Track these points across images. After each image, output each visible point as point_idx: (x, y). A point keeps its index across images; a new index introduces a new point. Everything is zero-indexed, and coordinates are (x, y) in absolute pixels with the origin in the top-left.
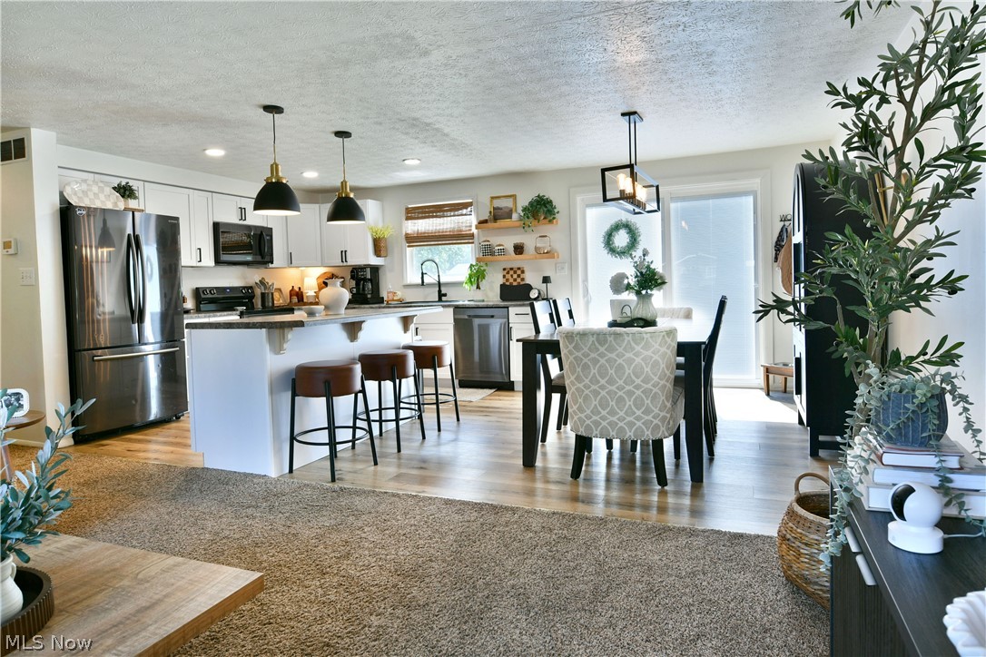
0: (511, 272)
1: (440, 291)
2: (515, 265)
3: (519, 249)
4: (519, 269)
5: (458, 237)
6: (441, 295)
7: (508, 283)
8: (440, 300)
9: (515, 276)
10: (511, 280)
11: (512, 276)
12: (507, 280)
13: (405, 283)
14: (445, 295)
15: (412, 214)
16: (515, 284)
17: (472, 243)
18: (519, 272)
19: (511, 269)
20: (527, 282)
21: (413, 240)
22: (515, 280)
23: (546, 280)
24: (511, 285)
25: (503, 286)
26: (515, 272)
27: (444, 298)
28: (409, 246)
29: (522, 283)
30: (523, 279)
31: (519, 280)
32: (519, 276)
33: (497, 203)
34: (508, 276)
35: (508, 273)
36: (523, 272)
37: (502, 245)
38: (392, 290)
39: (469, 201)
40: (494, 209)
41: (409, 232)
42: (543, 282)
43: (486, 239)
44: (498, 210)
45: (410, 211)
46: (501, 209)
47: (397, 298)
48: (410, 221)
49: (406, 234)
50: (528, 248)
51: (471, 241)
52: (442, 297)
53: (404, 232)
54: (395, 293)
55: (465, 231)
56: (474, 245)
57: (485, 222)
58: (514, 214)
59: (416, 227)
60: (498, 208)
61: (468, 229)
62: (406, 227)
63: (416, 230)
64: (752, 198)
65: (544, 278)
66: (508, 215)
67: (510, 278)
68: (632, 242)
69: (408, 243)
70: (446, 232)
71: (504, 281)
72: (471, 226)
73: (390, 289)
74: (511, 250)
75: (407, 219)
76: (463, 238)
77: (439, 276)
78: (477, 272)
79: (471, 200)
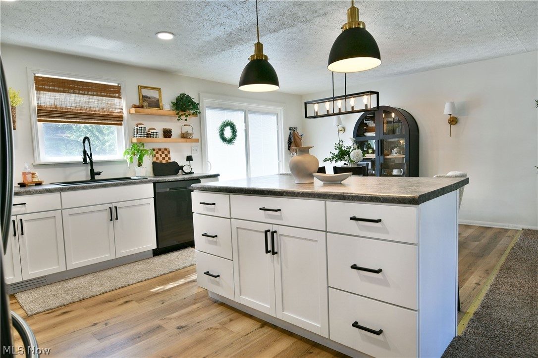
0: (160, 152)
1: (92, 170)
2: (163, 147)
3: (167, 134)
4: (166, 149)
5: (115, 119)
6: (93, 173)
7: (158, 161)
8: (93, 179)
9: (163, 156)
10: (161, 159)
11: (161, 155)
12: (157, 159)
13: (37, 162)
14: (99, 174)
15: (43, 84)
16: (164, 162)
17: (121, 124)
18: (166, 152)
19: (160, 150)
20: (172, 160)
22: (164, 159)
23: (189, 159)
24: (161, 163)
25: (154, 164)
26: (163, 152)
27: (97, 177)
28: (39, 121)
29: (169, 161)
30: (169, 158)
31: (167, 159)
32: (166, 155)
33: (145, 92)
34: (158, 156)
35: (157, 153)
36: (169, 152)
37: (155, 129)
38: (29, 170)
39: (117, 85)
40: (143, 97)
41: (43, 104)
42: (187, 160)
43: (139, 122)
44: (147, 99)
45: (41, 80)
46: (149, 98)
47: (35, 180)
48: (42, 92)
49: (39, 106)
50: (175, 133)
51: (118, 123)
52: (95, 176)
53: (35, 103)
54: (33, 174)
55: (116, 113)
56: (123, 126)
57: (141, 107)
58: (161, 105)
59: (53, 100)
60: (147, 97)
61: (119, 111)
62: (38, 99)
63: (53, 103)
64: (276, 117)
65: (188, 157)
66: (156, 104)
67: (159, 157)
68: (233, 135)
69: (39, 116)
70: (94, 111)
71: (155, 159)
72: (121, 109)
73: (26, 169)
74: (161, 134)
75: (38, 89)
76: (113, 119)
77: (91, 154)
78: (138, 151)
79: (119, 84)
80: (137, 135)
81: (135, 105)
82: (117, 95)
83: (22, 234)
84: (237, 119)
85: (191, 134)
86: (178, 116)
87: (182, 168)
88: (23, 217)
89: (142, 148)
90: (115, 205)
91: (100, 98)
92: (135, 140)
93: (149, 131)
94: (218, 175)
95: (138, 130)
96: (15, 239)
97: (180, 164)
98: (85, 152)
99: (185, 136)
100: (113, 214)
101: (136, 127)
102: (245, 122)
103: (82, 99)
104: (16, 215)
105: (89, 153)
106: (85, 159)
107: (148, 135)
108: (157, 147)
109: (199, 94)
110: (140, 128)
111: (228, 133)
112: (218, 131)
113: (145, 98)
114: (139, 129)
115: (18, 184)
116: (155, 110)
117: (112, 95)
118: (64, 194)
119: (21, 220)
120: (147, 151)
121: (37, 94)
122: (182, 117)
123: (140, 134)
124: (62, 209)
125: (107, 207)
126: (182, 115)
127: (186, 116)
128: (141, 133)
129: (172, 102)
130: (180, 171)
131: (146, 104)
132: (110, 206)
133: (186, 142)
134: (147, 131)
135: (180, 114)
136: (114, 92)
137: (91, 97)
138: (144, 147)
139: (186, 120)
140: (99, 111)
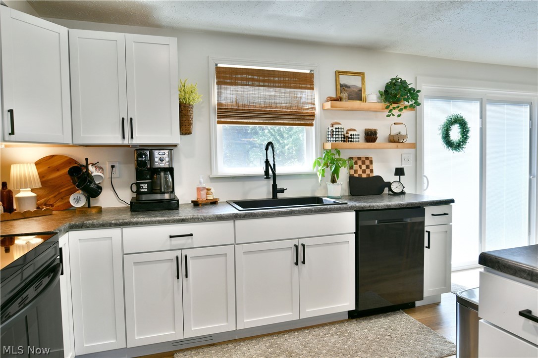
0: (360, 163)
1: (274, 186)
2: (363, 154)
3: (371, 136)
4: (367, 158)
5: (304, 118)
6: (275, 190)
7: (356, 175)
9: (364, 167)
10: (360, 172)
11: (360, 167)
12: (356, 171)
13: (214, 175)
14: (282, 191)
15: (226, 77)
16: (364, 176)
17: (311, 125)
18: (367, 162)
19: (359, 159)
20: (375, 174)
21: (225, 113)
22: (364, 172)
23: (400, 172)
24: (360, 178)
25: (351, 178)
26: (363, 163)
27: (280, 196)
28: (219, 122)
29: (371, 175)
30: (372, 171)
31: (368, 172)
32: (368, 167)
33: (344, 80)
34: (356, 167)
35: (356, 163)
36: (371, 162)
37: (354, 130)
38: (204, 185)
39: (308, 72)
40: (341, 86)
41: (223, 102)
42: (396, 174)
43: (335, 121)
44: (346, 89)
45: (224, 72)
46: (349, 87)
47: (210, 198)
48: (223, 86)
49: (219, 104)
50: (382, 135)
51: (308, 122)
52: (278, 194)
53: (215, 101)
54: (208, 190)
55: (307, 109)
56: (313, 128)
57: (339, 99)
58: (363, 95)
59: (234, 96)
60: (346, 86)
61: (310, 106)
62: (219, 94)
63: (234, 100)
64: (528, 107)
65: (397, 169)
66: (358, 95)
67: (359, 169)
68: (463, 137)
69: (219, 117)
70: (280, 107)
71: (352, 172)
72: (313, 104)
73: (201, 183)
74: (362, 136)
75: (219, 83)
76: (302, 117)
77: (274, 165)
78: (332, 161)
79: (311, 70)
80: (332, 139)
81: (331, 98)
82: (309, 86)
83: (187, 277)
84: (470, 112)
85: (404, 137)
86: (388, 110)
87: (389, 185)
88: (189, 253)
89: (337, 156)
90: (302, 241)
91: (288, 90)
92: (328, 146)
93: (347, 133)
94: (452, 201)
95: (333, 131)
96: (178, 282)
97: (386, 180)
98: (267, 162)
99: (394, 139)
100: (300, 256)
101: (331, 128)
102: (481, 118)
103: (267, 93)
104: (181, 249)
105: (271, 163)
106: (267, 173)
107: (346, 139)
108: (355, 154)
109: (416, 78)
110: (336, 128)
111: (455, 134)
112: (440, 132)
113: (344, 87)
114: (335, 130)
115: (192, 202)
116: (356, 104)
117: (303, 86)
118: (239, 223)
119: (186, 257)
120: (345, 161)
121: (218, 89)
122: (394, 112)
123: (336, 138)
124: (235, 244)
125: (291, 244)
126: (394, 108)
127: (401, 110)
128: (337, 136)
129: (379, 91)
130: (386, 189)
131: (345, 95)
132: (296, 242)
133: (397, 147)
134: (345, 132)
135: (391, 107)
136: (305, 81)
137: (278, 89)
138: (339, 155)
139: (399, 116)
140: (287, 108)
